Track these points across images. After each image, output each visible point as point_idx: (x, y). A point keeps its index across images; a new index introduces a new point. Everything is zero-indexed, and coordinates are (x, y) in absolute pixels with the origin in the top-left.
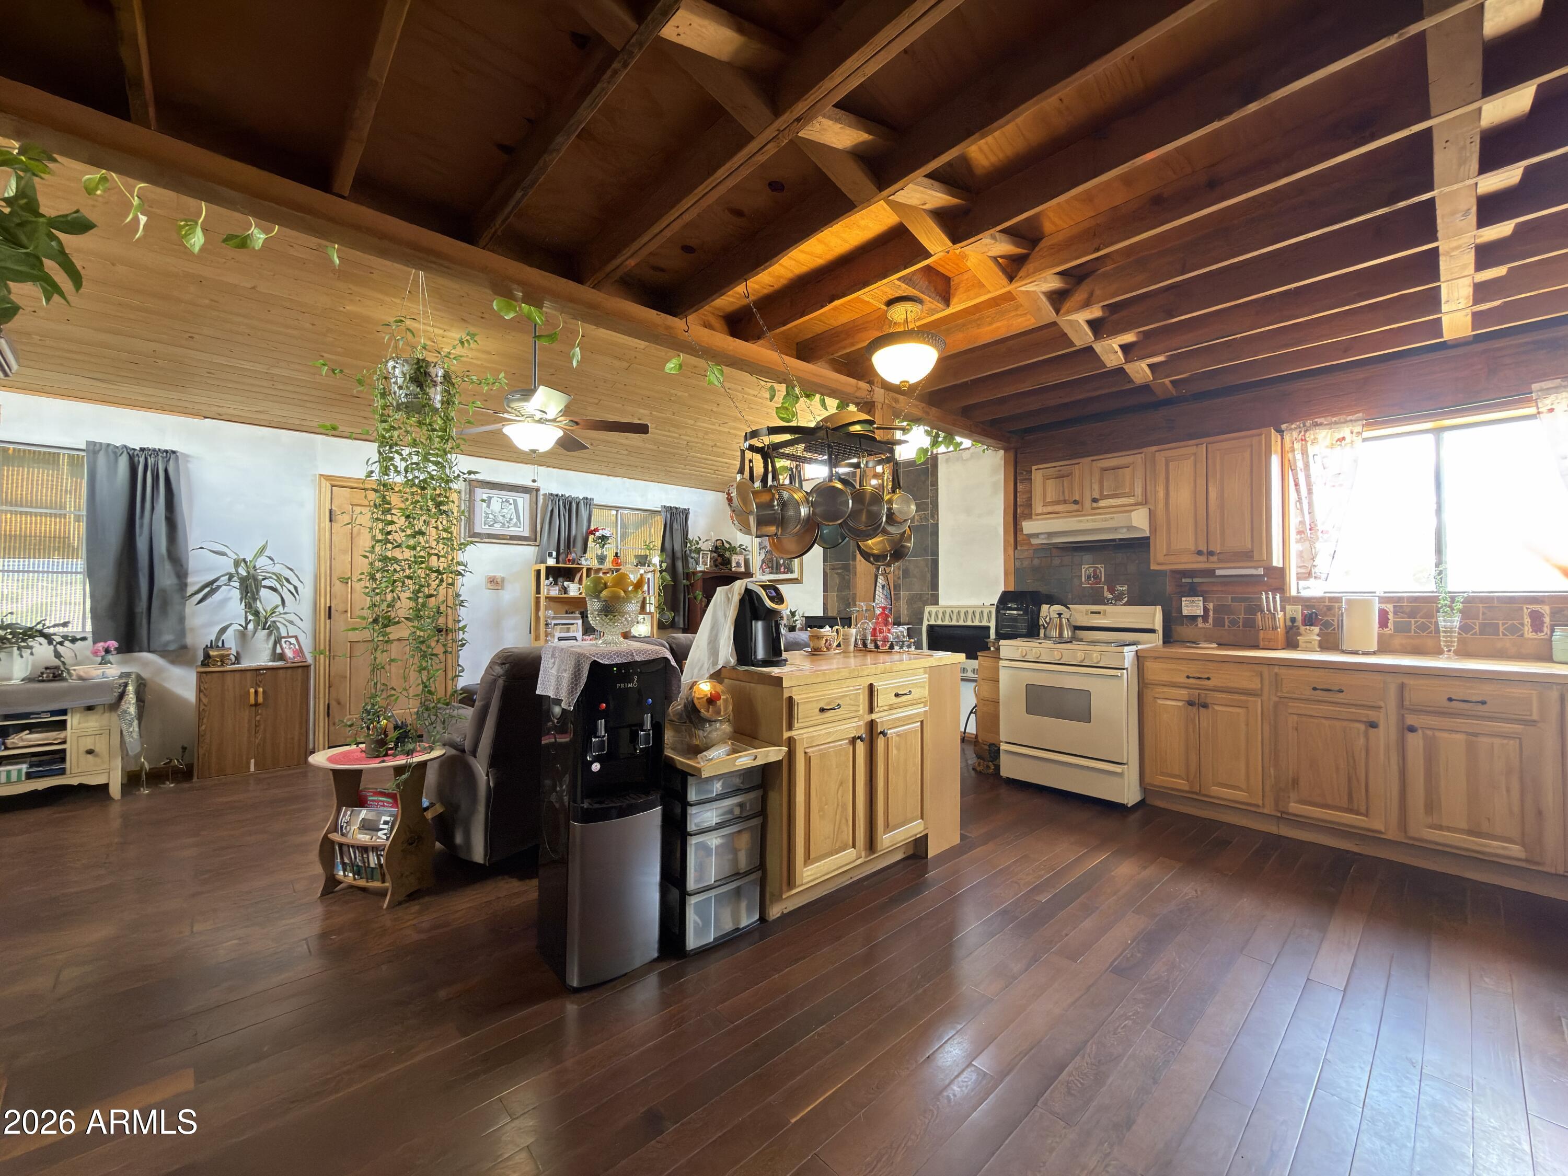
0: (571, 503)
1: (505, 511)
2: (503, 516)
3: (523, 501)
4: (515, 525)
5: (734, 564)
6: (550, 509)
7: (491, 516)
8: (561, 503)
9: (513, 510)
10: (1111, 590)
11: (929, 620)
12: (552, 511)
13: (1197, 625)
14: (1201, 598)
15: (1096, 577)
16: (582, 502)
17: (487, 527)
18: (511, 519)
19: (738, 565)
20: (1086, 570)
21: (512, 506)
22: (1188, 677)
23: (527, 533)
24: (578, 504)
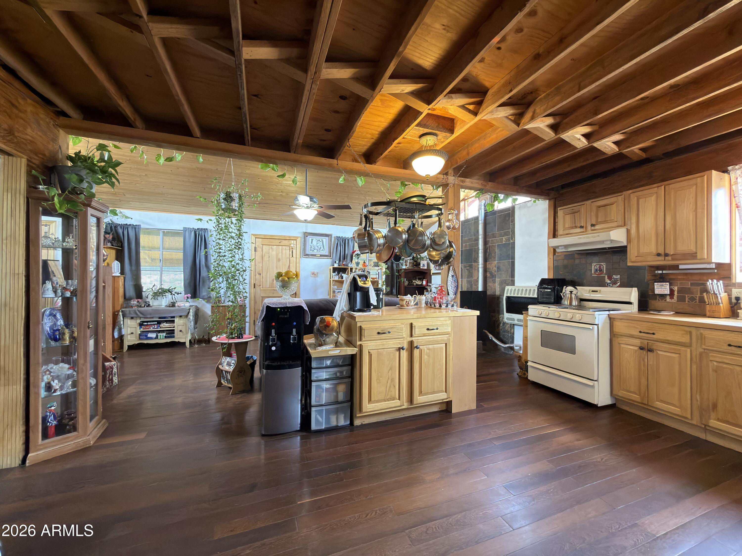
0: (345, 240)
1: (318, 244)
2: (318, 247)
3: (325, 240)
4: (322, 251)
5: (421, 265)
6: (336, 243)
7: (313, 247)
8: (341, 240)
9: (322, 244)
10: (610, 278)
11: (507, 294)
12: (337, 244)
13: (666, 300)
14: (668, 283)
15: (601, 270)
16: (350, 239)
17: (311, 251)
18: (321, 248)
19: (424, 265)
20: (594, 266)
21: (321, 243)
22: (640, 332)
23: (327, 254)
24: (348, 240)
